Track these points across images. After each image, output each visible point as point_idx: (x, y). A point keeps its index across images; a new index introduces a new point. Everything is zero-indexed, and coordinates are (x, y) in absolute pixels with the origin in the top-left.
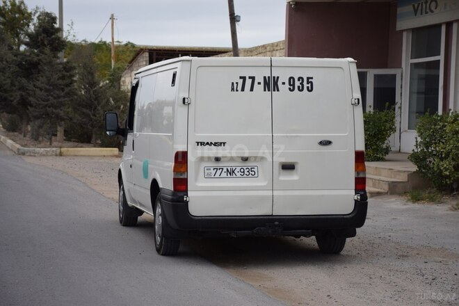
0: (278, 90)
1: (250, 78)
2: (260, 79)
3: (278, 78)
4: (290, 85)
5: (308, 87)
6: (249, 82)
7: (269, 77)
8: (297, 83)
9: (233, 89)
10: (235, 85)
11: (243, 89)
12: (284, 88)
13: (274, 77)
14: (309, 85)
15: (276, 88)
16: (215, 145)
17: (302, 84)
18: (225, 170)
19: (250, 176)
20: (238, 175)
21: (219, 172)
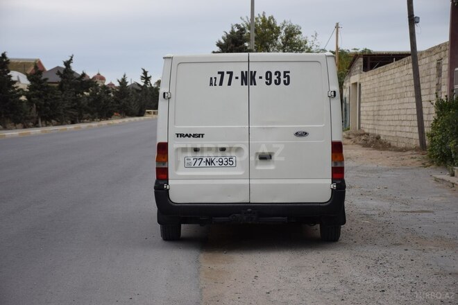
0: (255, 84)
1: (228, 73)
2: (237, 74)
3: (255, 72)
4: (267, 79)
5: (285, 81)
6: (227, 77)
7: (246, 72)
8: (274, 77)
9: (211, 84)
10: (214, 80)
11: (221, 84)
12: (261, 83)
13: (252, 72)
14: (286, 79)
15: (253, 82)
16: (193, 137)
17: (279, 78)
18: (204, 160)
19: (229, 165)
20: (217, 164)
21: (198, 162)
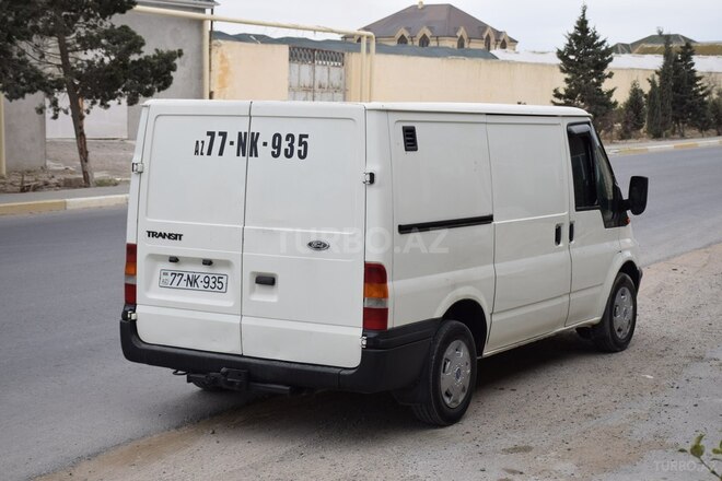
0: (256, 156)
1: (220, 134)
2: (233, 137)
3: (258, 134)
4: (274, 147)
5: (299, 151)
6: (218, 140)
7: (245, 133)
8: (285, 145)
9: (197, 151)
10: (200, 144)
11: (209, 153)
12: (265, 152)
13: (253, 134)
14: (302, 148)
15: (254, 152)
16: (169, 238)
17: (291, 145)
18: (185, 277)
19: (216, 289)
20: (201, 287)
21: (178, 278)
